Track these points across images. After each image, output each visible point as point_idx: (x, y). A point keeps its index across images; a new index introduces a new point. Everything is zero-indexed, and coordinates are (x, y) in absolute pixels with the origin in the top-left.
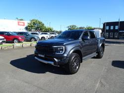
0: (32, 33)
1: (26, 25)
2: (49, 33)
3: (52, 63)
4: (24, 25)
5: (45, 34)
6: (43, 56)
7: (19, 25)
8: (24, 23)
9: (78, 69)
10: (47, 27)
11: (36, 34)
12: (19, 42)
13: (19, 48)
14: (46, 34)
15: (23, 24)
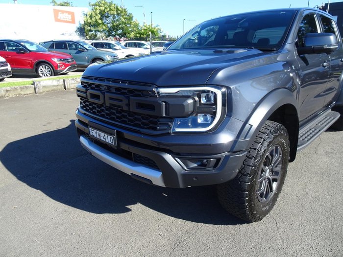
0: (96, 45)
1: (80, 20)
2: (147, 44)
3: (156, 177)
4: (73, 22)
5: (136, 45)
6: (109, 139)
7: (57, 20)
8: (72, 14)
9: (276, 196)
10: (141, 25)
11: (109, 46)
12: (55, 73)
13: (52, 93)
14: (140, 45)
15: (69, 17)
